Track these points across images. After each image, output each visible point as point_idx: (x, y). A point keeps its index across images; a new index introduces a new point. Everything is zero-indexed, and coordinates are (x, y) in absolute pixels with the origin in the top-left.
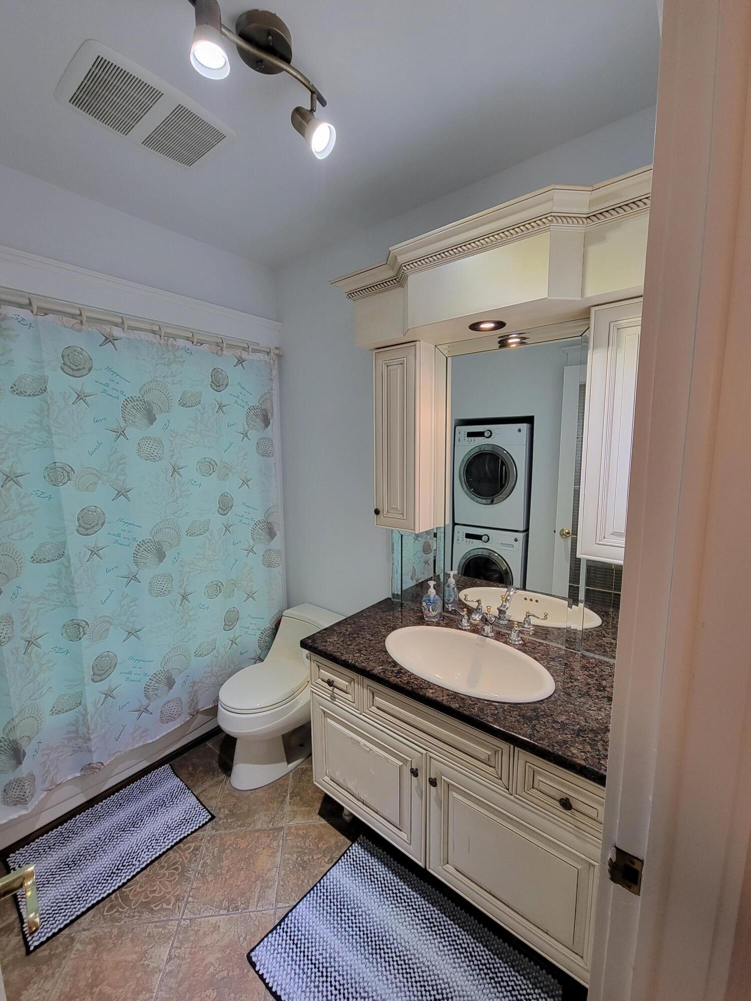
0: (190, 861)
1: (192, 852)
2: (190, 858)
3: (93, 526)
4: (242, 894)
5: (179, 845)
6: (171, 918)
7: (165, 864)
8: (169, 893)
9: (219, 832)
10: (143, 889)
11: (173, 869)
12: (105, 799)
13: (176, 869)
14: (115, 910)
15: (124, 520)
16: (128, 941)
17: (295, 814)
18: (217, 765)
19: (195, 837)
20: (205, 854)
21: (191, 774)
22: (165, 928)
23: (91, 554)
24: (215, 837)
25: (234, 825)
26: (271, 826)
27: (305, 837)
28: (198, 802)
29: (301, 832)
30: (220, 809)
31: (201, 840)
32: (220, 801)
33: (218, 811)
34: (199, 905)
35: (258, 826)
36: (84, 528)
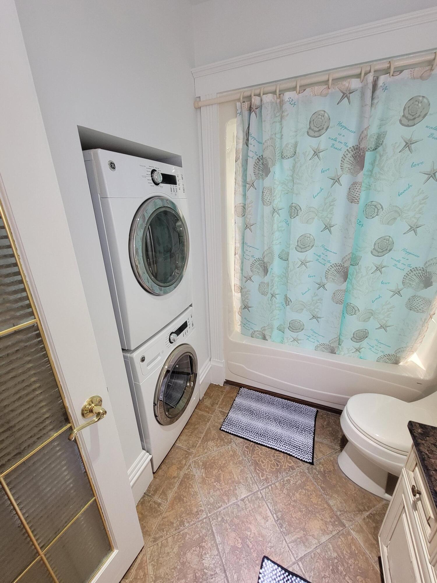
0: (285, 470)
1: (290, 467)
2: (287, 468)
3: (306, 247)
4: (290, 525)
5: (288, 456)
6: (258, 484)
7: (276, 456)
8: (266, 472)
9: (309, 475)
10: (261, 455)
11: (277, 464)
12: (281, 398)
13: (277, 465)
14: (247, 450)
15: (325, 247)
16: (240, 469)
17: (360, 531)
18: (341, 437)
19: (297, 462)
20: (293, 476)
21: (324, 426)
22: (252, 483)
23: (301, 264)
24: (305, 475)
25: (319, 482)
26: (339, 513)
27: (353, 555)
28: (312, 446)
29: (353, 547)
30: (320, 463)
31: (298, 467)
32: (324, 459)
33: (318, 463)
34: (270, 496)
35: (331, 503)
36: (300, 247)
